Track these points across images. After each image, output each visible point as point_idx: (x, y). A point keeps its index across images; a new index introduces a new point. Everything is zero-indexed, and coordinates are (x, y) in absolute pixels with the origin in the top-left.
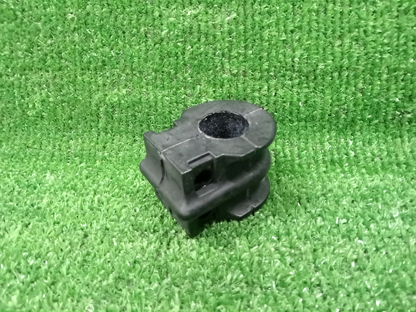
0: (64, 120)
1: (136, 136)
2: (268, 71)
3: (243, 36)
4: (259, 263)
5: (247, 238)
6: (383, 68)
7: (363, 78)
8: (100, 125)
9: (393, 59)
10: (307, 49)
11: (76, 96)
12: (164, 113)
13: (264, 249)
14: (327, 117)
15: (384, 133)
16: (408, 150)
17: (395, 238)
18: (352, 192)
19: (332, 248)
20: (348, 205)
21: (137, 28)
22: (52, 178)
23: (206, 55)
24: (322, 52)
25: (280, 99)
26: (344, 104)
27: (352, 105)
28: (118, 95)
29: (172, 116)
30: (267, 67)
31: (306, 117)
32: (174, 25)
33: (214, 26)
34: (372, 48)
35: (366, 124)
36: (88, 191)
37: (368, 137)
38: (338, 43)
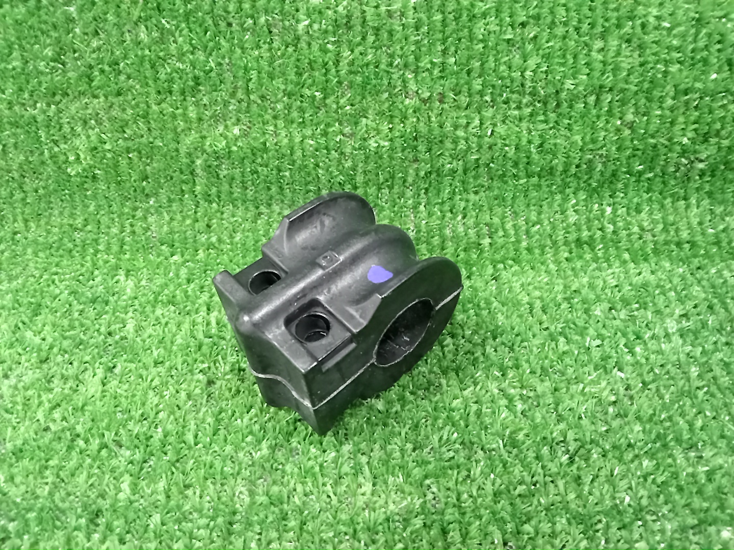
0: (135, 181)
1: (262, 207)
2: (481, 94)
3: (440, 32)
4: (479, 414)
5: (458, 375)
6: (668, 87)
7: (635, 104)
8: (198, 188)
9: (685, 73)
10: (547, 57)
11: (151, 140)
12: (306, 166)
13: (484, 391)
14: (573, 170)
15: (660, 194)
16: (695, 221)
17: (669, 366)
18: (609, 294)
19: (581, 386)
20: (603, 316)
21: (252, 17)
22: (131, 283)
23: (377, 67)
24: (571, 61)
25: (499, 141)
26: (602, 148)
27: (614, 148)
28: (226, 138)
29: (320, 171)
30: (480, 87)
31: (541, 170)
32: (320, 12)
33: (390, 14)
34: (653, 54)
35: (634, 179)
36: (197, 305)
37: (635, 200)
38: (599, 44)
